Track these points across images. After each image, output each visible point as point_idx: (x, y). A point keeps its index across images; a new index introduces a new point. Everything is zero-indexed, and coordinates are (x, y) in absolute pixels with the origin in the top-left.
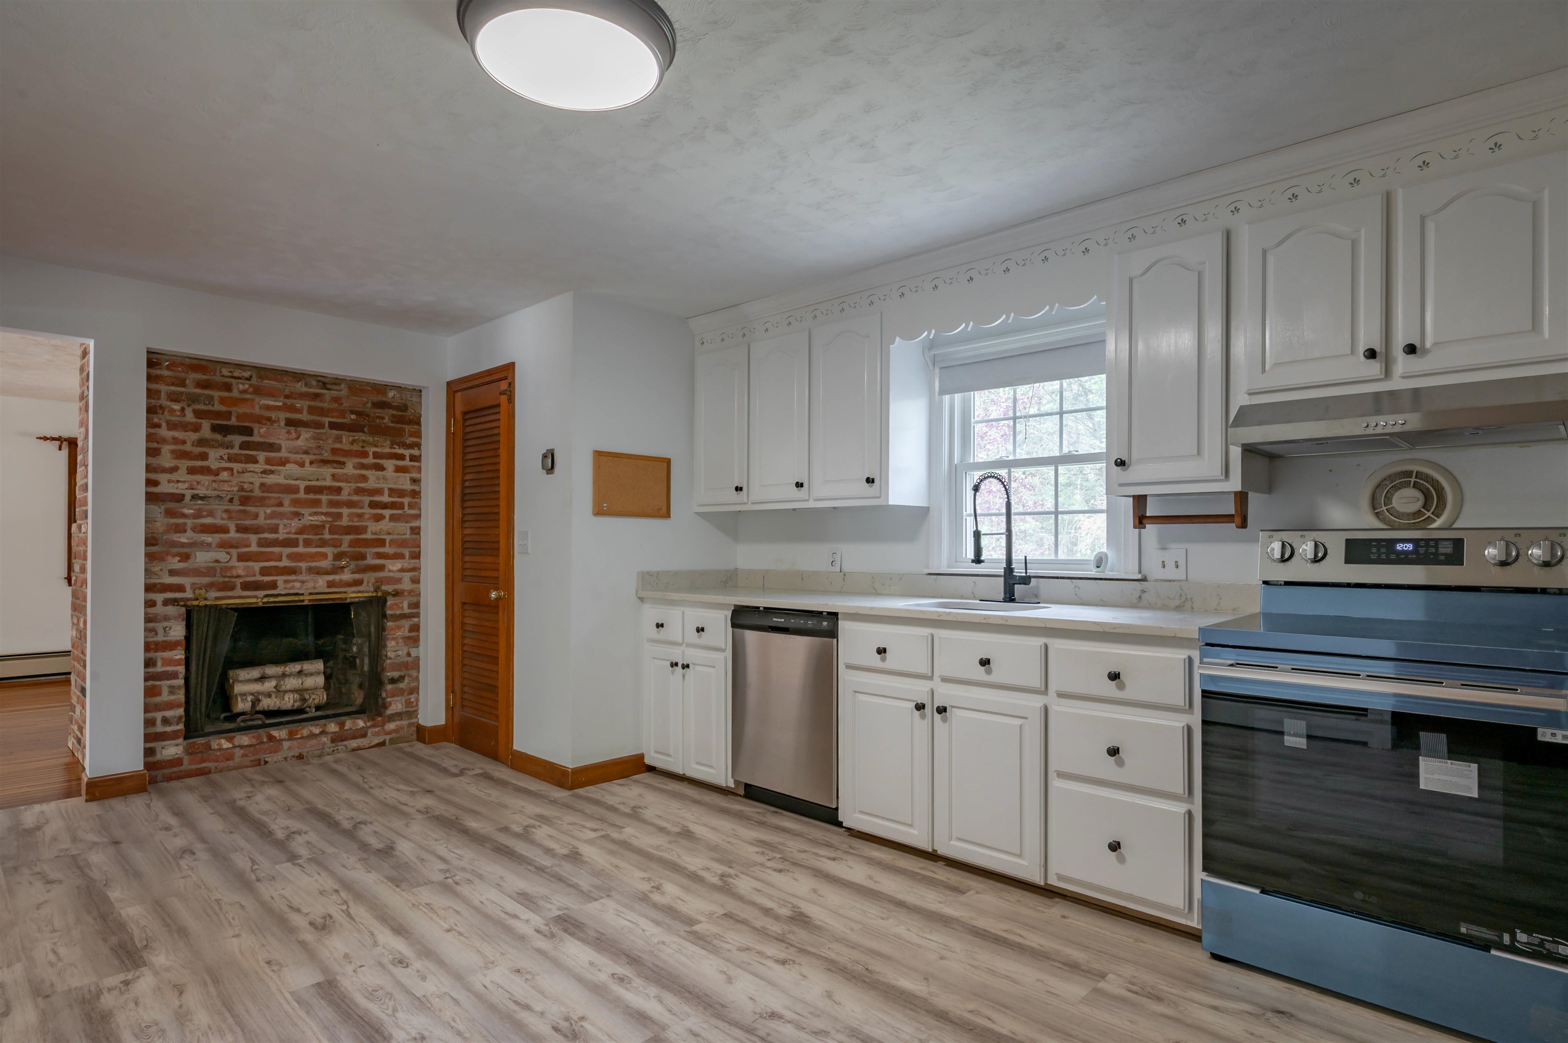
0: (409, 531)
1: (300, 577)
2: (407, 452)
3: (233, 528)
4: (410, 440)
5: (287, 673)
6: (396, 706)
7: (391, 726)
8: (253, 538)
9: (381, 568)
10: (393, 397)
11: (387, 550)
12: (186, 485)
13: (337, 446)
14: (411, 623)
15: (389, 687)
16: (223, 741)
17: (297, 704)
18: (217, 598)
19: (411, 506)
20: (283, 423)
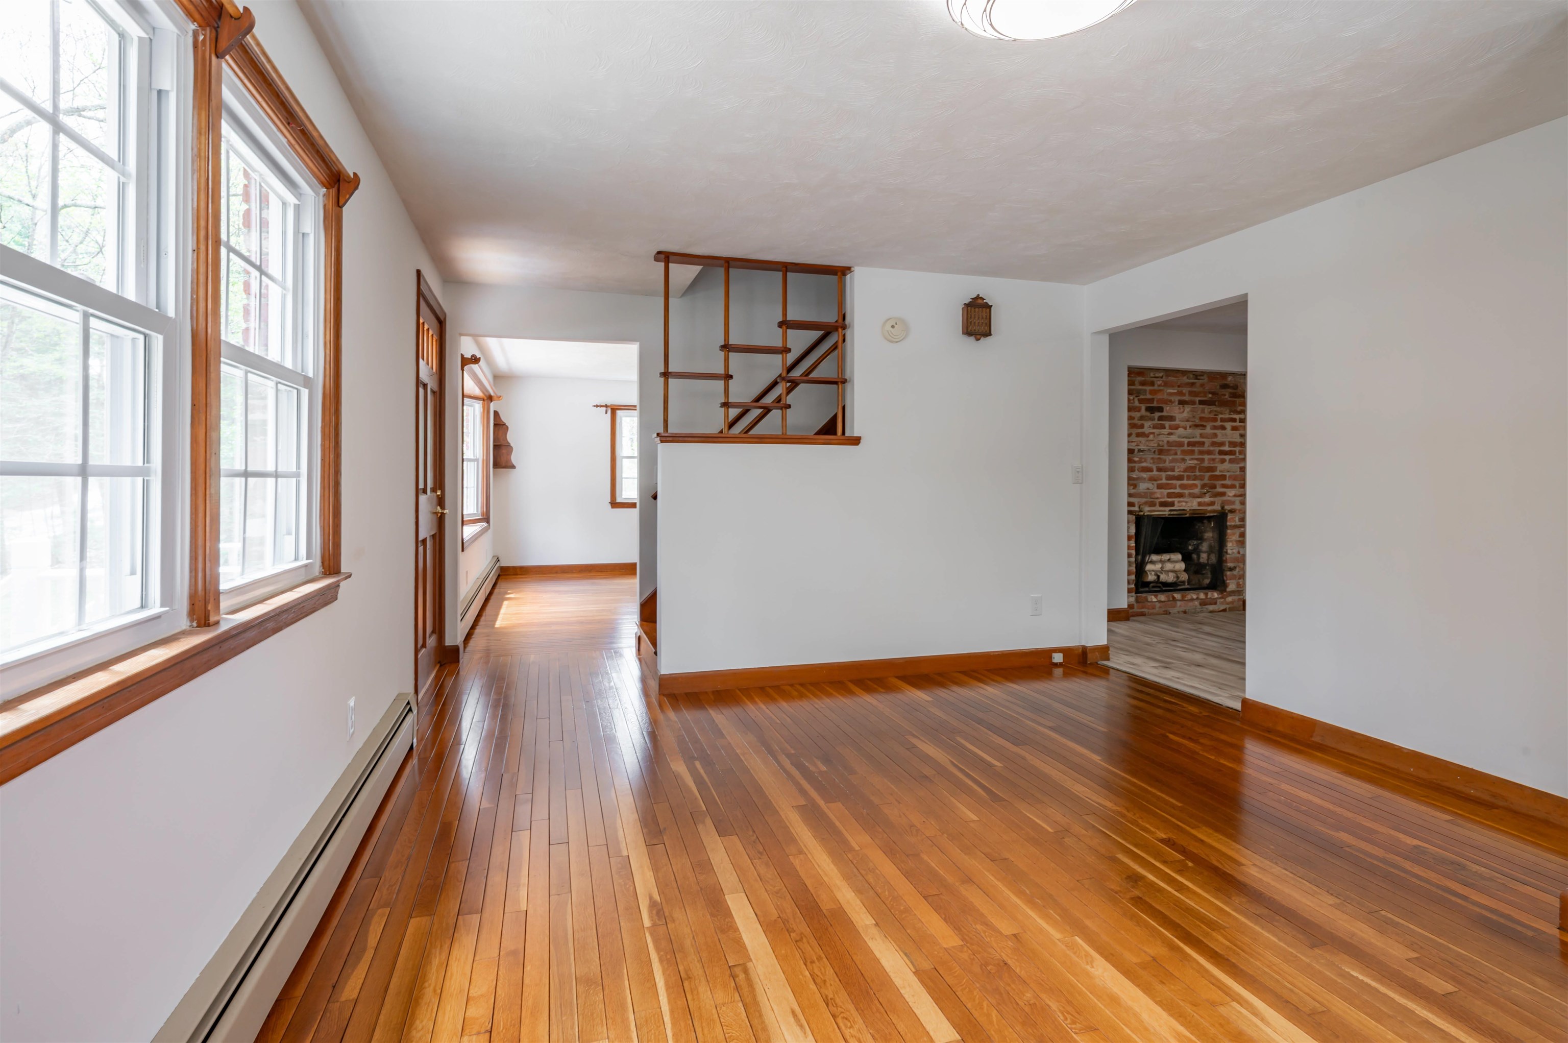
0: (1238, 470)
1: (1185, 499)
2: (1237, 417)
3: (1155, 469)
4: (1239, 408)
5: (1163, 560)
6: (1232, 586)
7: (1229, 599)
8: (1163, 474)
9: (1223, 494)
10: (1231, 381)
11: (1228, 482)
12: (1135, 444)
13: (1203, 415)
14: (1240, 531)
15: (1228, 573)
16: (1153, 597)
17: (1175, 580)
18: (1149, 511)
19: (1240, 453)
20: (1177, 403)
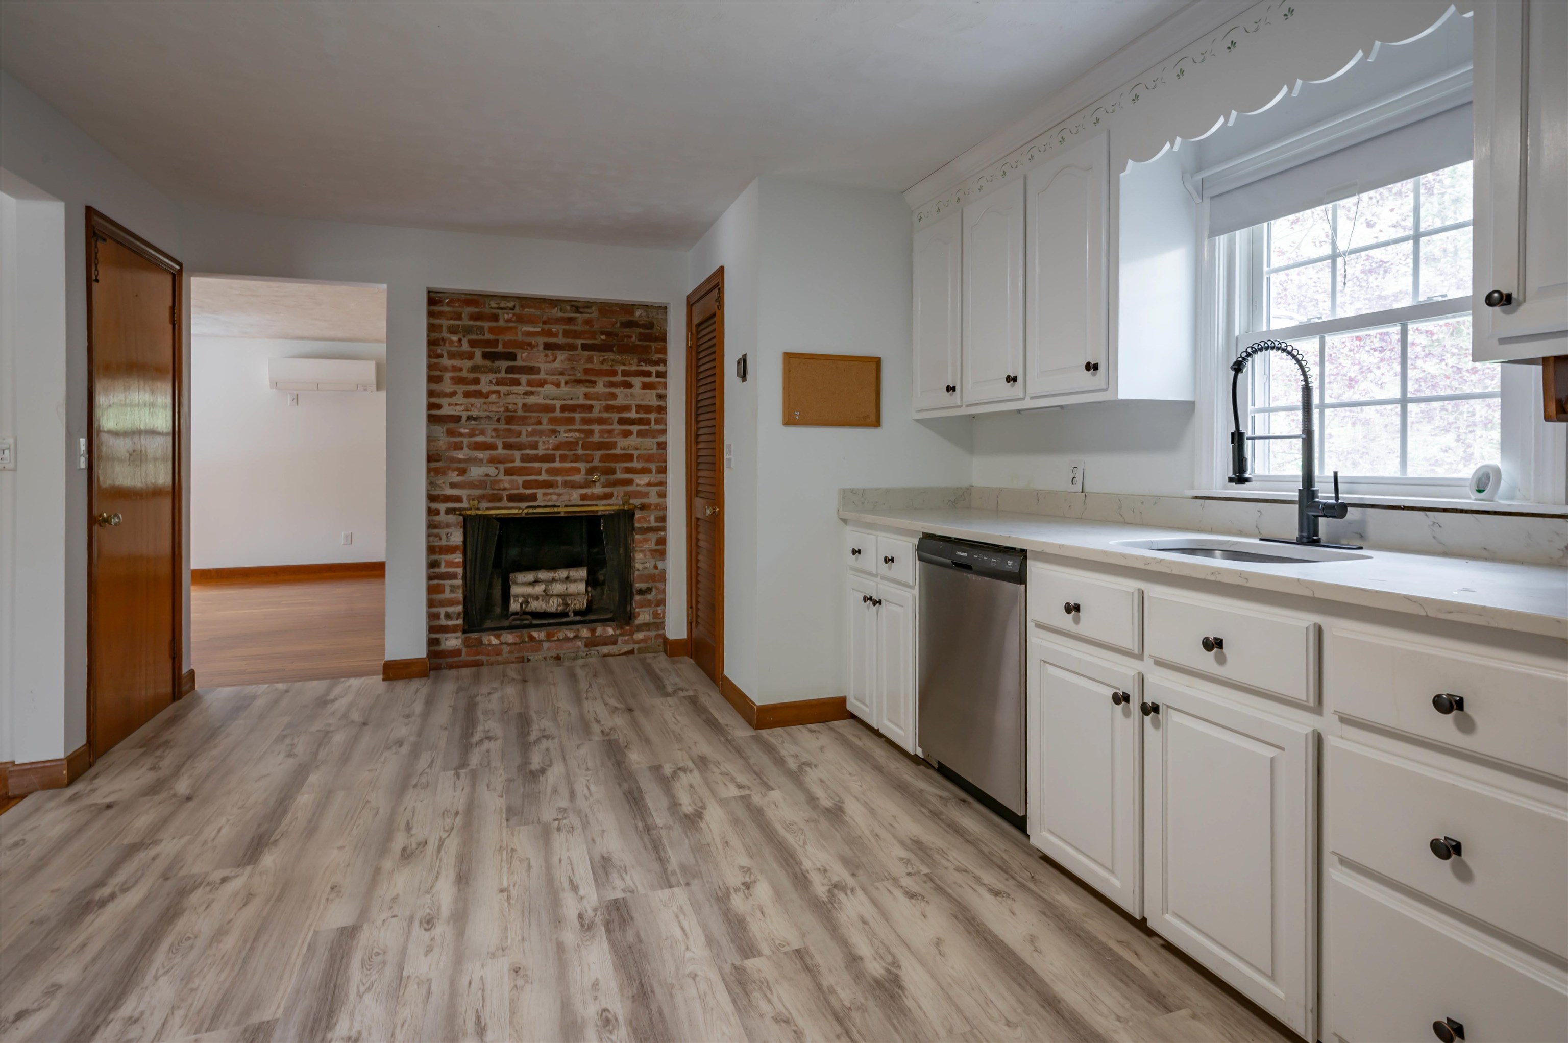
0: (655, 446)
1: (557, 491)
2: (653, 369)
3: (500, 446)
4: (656, 357)
5: (556, 578)
6: (644, 616)
7: (639, 636)
8: (517, 454)
9: (629, 482)
10: (640, 316)
11: (635, 464)
12: (463, 408)
13: (589, 366)
14: (659, 536)
15: (637, 598)
16: (492, 638)
17: (560, 608)
18: (488, 509)
19: (657, 422)
20: (541, 347)
